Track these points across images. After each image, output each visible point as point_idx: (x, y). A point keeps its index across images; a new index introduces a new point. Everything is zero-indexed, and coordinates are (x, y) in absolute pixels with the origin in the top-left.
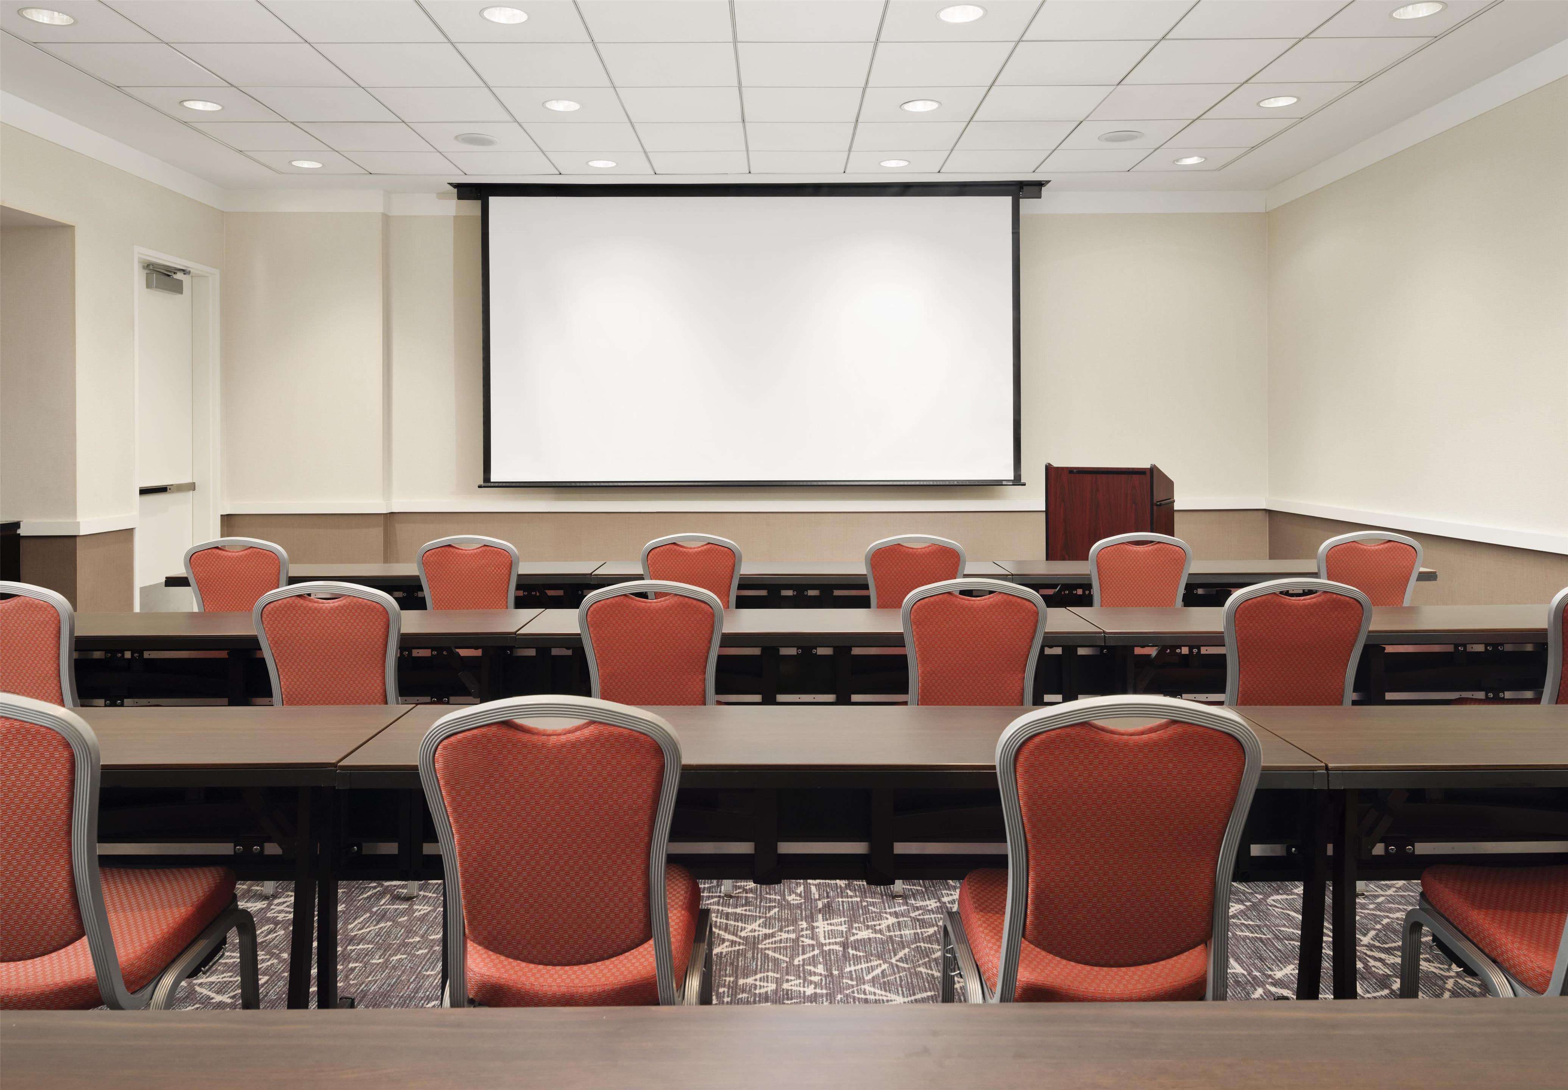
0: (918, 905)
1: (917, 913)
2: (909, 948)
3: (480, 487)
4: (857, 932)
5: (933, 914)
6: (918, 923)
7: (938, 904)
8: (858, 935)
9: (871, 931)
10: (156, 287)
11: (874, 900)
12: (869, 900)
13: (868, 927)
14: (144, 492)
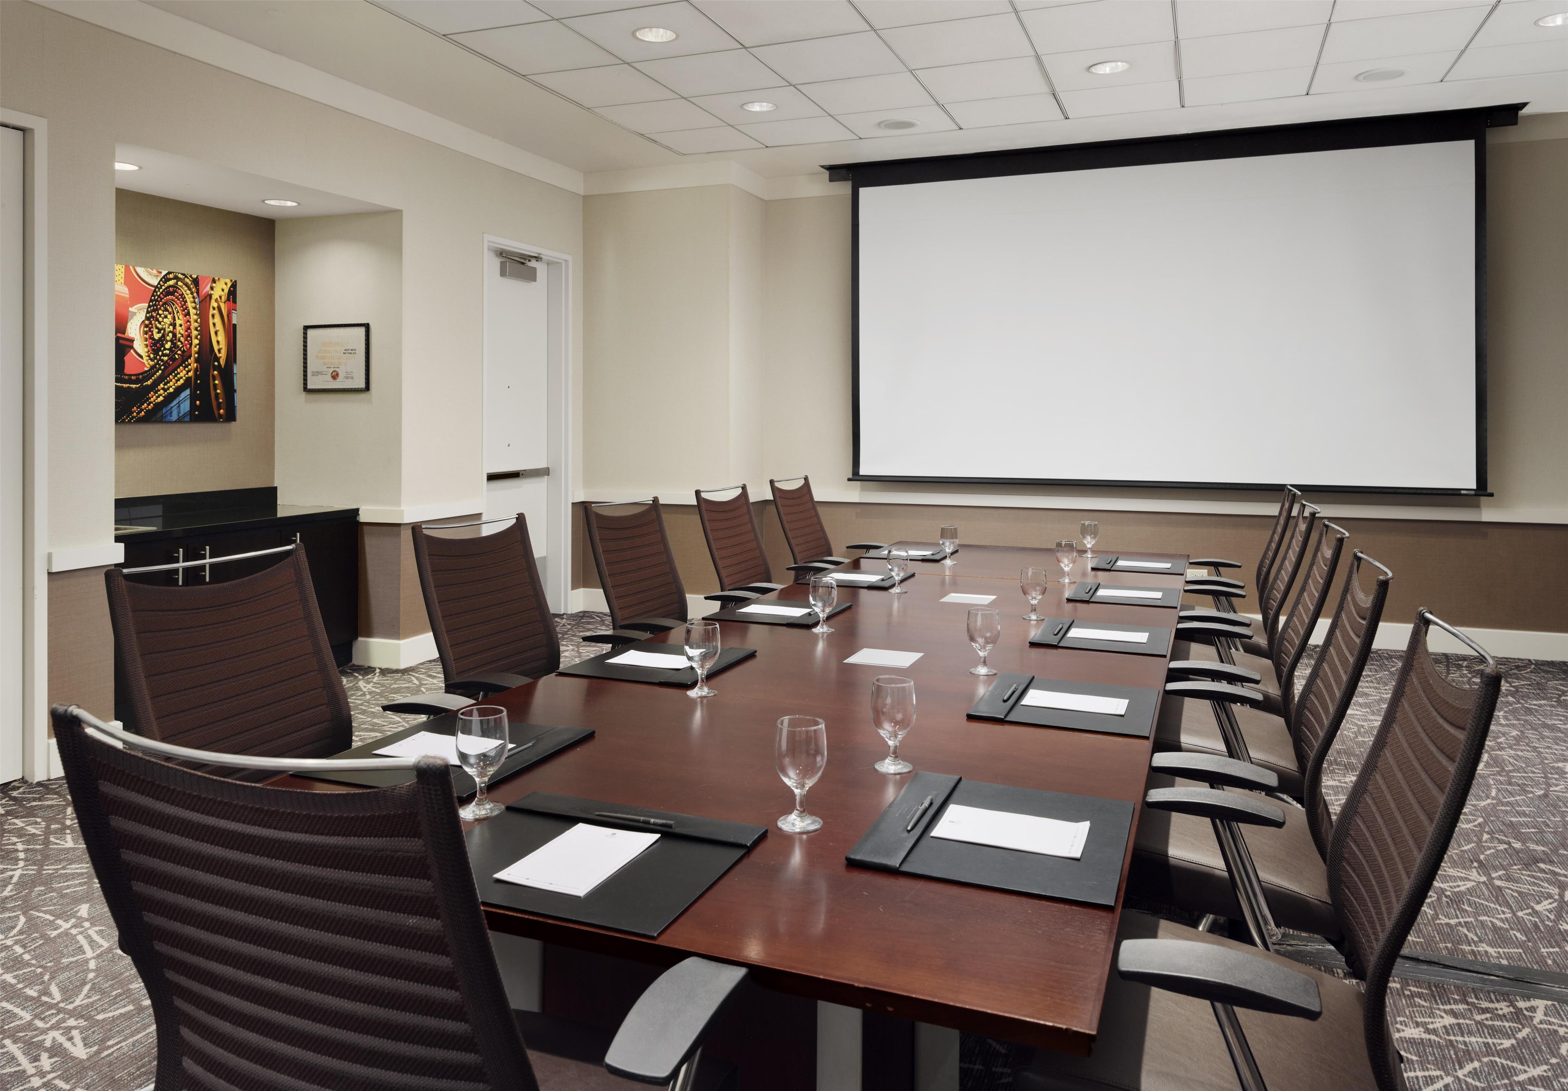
0: (1483, 1006)
1: (1483, 1017)
2: (1480, 1061)
3: (849, 480)
4: (1404, 1028)
5: (1507, 1021)
6: (1486, 1031)
7: (1511, 1009)
8: (1405, 1032)
9: (1422, 1030)
10: (509, 275)
11: (1420, 990)
12: (1413, 989)
13: (1417, 1024)
14: (492, 477)
